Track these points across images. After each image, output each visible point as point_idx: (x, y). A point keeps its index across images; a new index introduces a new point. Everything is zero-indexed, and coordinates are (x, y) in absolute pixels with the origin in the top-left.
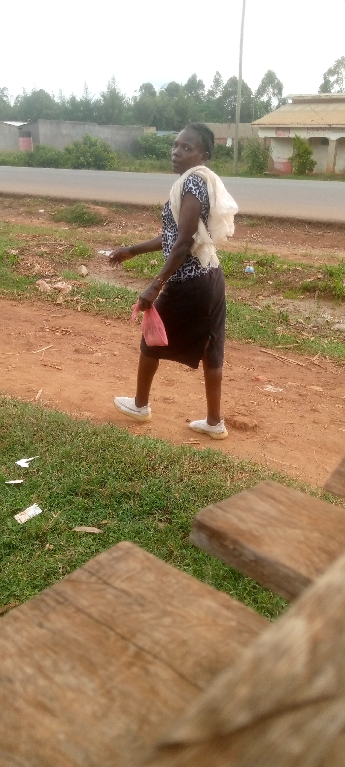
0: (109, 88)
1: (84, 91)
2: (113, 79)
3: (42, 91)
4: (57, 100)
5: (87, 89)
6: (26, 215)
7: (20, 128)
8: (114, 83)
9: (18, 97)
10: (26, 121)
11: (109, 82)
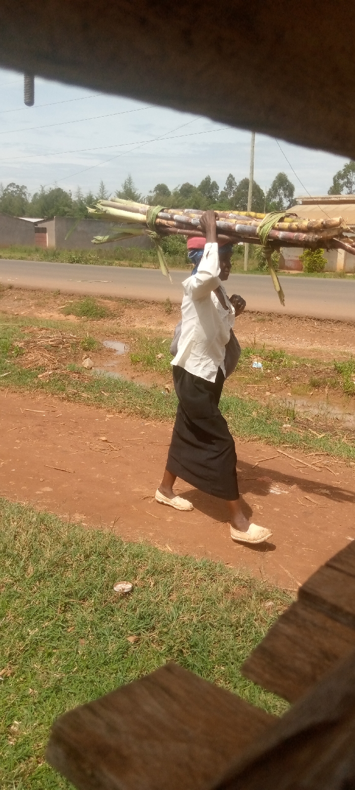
0: (125, 188)
1: (100, 191)
2: (130, 181)
3: (59, 190)
4: (74, 198)
5: (103, 188)
6: (36, 307)
7: (36, 224)
8: (130, 184)
9: (36, 195)
10: (43, 218)
11: (126, 183)
